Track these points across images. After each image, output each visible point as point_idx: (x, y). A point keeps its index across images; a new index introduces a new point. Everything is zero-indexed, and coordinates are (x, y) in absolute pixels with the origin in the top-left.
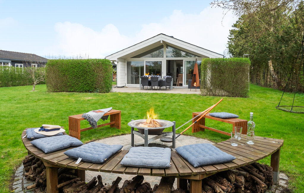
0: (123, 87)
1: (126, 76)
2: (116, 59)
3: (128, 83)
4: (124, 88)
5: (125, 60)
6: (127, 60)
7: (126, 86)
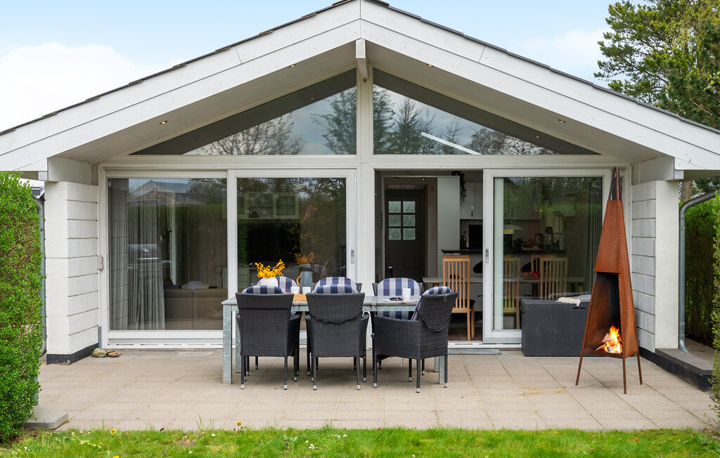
0: (88, 352)
1: (106, 273)
2: (41, 166)
3: (114, 326)
4: (89, 359)
5: (94, 166)
6: (107, 170)
7: (105, 345)
